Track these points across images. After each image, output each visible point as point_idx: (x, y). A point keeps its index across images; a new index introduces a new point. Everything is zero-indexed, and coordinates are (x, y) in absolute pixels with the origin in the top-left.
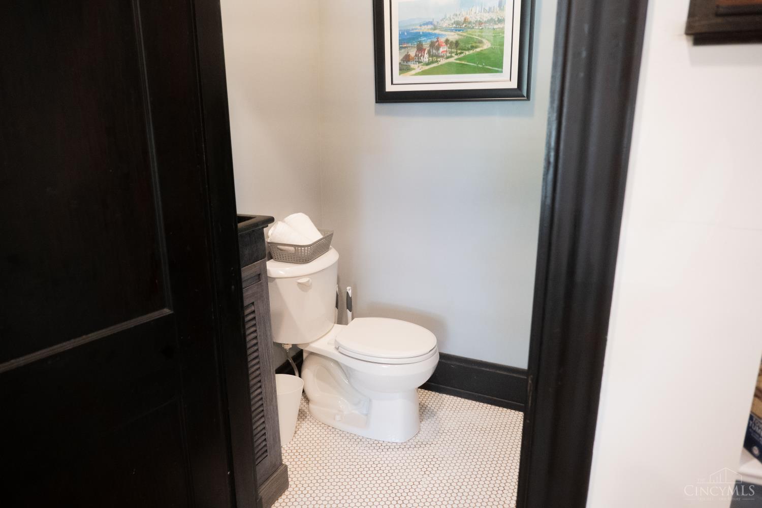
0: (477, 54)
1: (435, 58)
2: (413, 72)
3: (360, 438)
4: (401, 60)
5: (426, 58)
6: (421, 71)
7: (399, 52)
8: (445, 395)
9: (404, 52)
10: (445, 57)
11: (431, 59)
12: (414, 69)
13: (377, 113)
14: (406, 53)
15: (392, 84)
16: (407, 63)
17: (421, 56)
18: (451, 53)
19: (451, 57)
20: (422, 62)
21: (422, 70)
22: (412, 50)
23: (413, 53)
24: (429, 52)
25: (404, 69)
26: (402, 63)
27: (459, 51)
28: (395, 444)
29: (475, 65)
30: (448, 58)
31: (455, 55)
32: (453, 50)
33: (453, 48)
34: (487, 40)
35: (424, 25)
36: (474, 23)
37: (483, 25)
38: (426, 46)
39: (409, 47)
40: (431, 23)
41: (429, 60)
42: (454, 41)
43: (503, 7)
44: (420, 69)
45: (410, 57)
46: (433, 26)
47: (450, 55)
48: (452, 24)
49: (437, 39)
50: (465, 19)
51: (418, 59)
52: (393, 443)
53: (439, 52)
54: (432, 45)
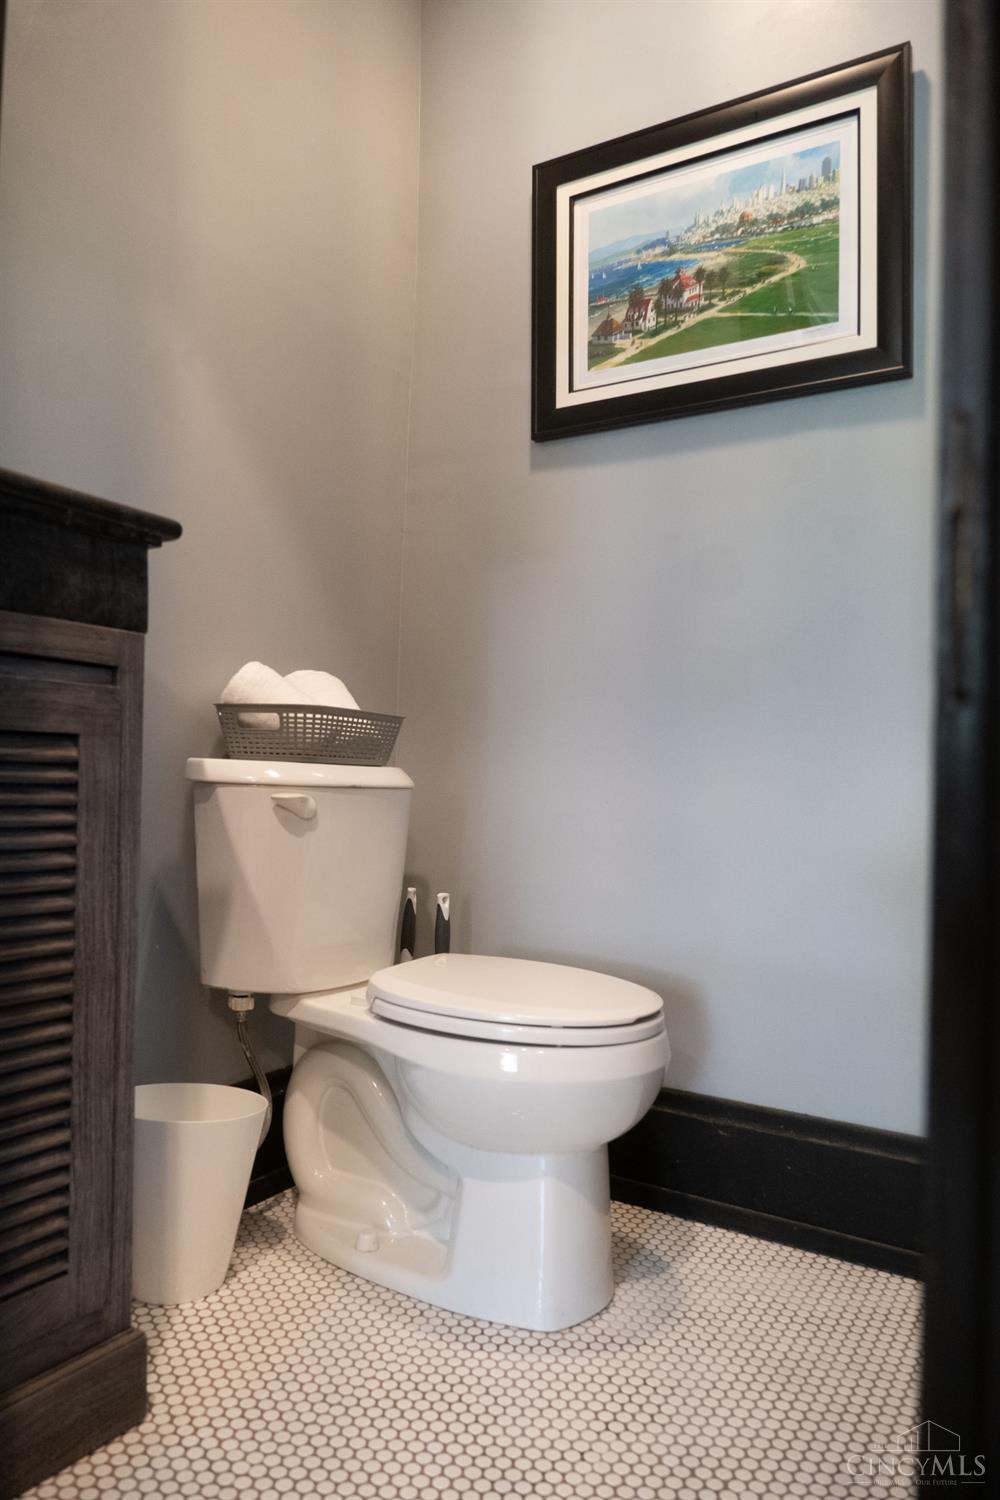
0: (772, 290)
1: (671, 318)
2: (620, 358)
3: (421, 1306)
4: (594, 336)
5: (651, 320)
6: (638, 351)
7: (590, 319)
8: (699, 1225)
9: (600, 317)
10: (696, 309)
11: (661, 319)
12: (623, 350)
13: (536, 465)
14: (605, 319)
15: (571, 390)
16: (606, 339)
17: (639, 318)
18: (710, 297)
19: (711, 306)
20: (640, 331)
21: (643, 348)
22: (618, 309)
23: (619, 315)
24: (657, 306)
25: (600, 352)
26: (596, 342)
27: (729, 291)
28: (526, 1334)
29: (768, 315)
30: (702, 310)
31: (721, 300)
32: (713, 291)
33: (716, 286)
34: (796, 252)
35: (646, 248)
36: (764, 222)
37: (786, 222)
38: (651, 293)
39: (612, 304)
40: (663, 242)
41: (657, 323)
42: (717, 270)
43: (834, 171)
44: (637, 348)
45: (614, 326)
46: (666, 248)
47: (707, 302)
48: (712, 234)
49: (677, 272)
50: (742, 217)
51: (632, 325)
52: (520, 1329)
53: (681, 300)
54: (665, 289)
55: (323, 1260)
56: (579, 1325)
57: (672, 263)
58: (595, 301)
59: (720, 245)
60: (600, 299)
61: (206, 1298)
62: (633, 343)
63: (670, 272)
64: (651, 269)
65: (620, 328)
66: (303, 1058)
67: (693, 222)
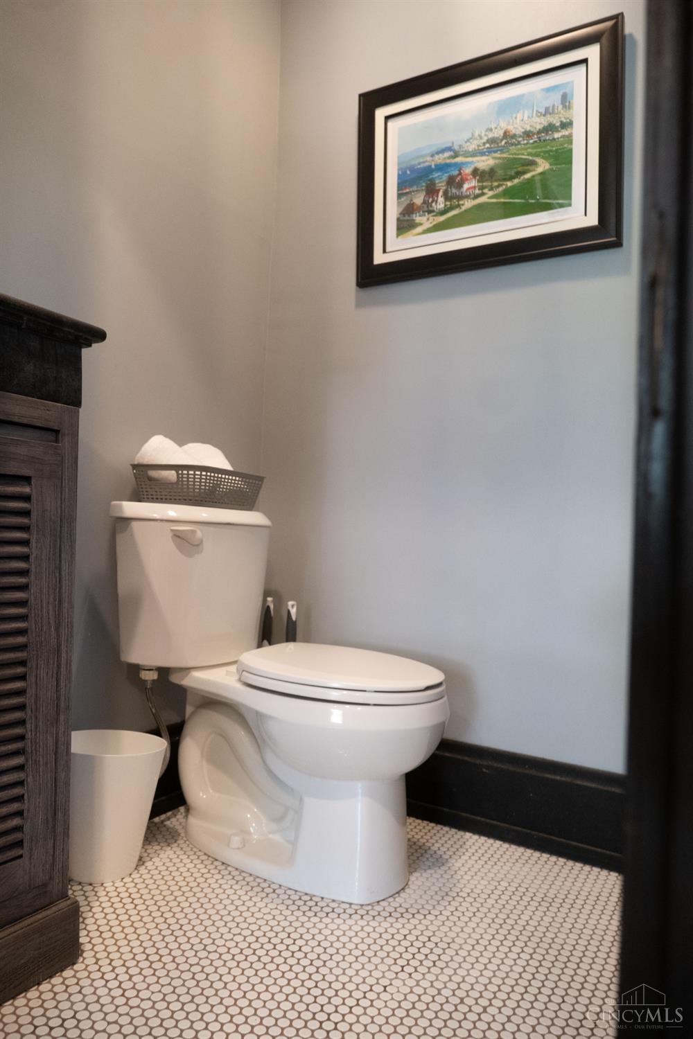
0: (525, 184)
1: (455, 202)
2: (419, 229)
3: (273, 886)
4: (401, 214)
5: (441, 203)
6: (431, 225)
7: (398, 203)
9: (405, 201)
10: (472, 196)
11: (448, 203)
12: (421, 224)
13: (359, 304)
14: (408, 202)
15: (384, 251)
16: (409, 216)
17: (432, 202)
18: (482, 188)
19: (483, 194)
21: (435, 223)
22: (418, 195)
23: (419, 200)
24: (445, 194)
25: (405, 226)
26: (402, 218)
27: (496, 184)
28: (347, 906)
29: (523, 201)
30: (476, 197)
31: (490, 190)
32: (484, 184)
33: (487, 180)
34: (543, 158)
35: (438, 153)
36: (520, 136)
37: (535, 136)
38: (441, 185)
39: (414, 192)
40: (449, 149)
41: (445, 205)
42: (487, 169)
43: (569, 102)
44: (431, 223)
45: (415, 207)
46: (452, 153)
47: (480, 192)
48: (484, 144)
49: (460, 171)
50: (505, 133)
51: (428, 207)
52: (343, 902)
53: (462, 190)
54: (451, 181)
55: (205, 854)
56: (383, 900)
57: (456, 164)
58: (402, 190)
59: (490, 151)
60: (405, 189)
61: (122, 879)
62: (428, 219)
63: (455, 170)
64: (441, 168)
65: (419, 209)
66: (193, 714)
67: (471, 136)
